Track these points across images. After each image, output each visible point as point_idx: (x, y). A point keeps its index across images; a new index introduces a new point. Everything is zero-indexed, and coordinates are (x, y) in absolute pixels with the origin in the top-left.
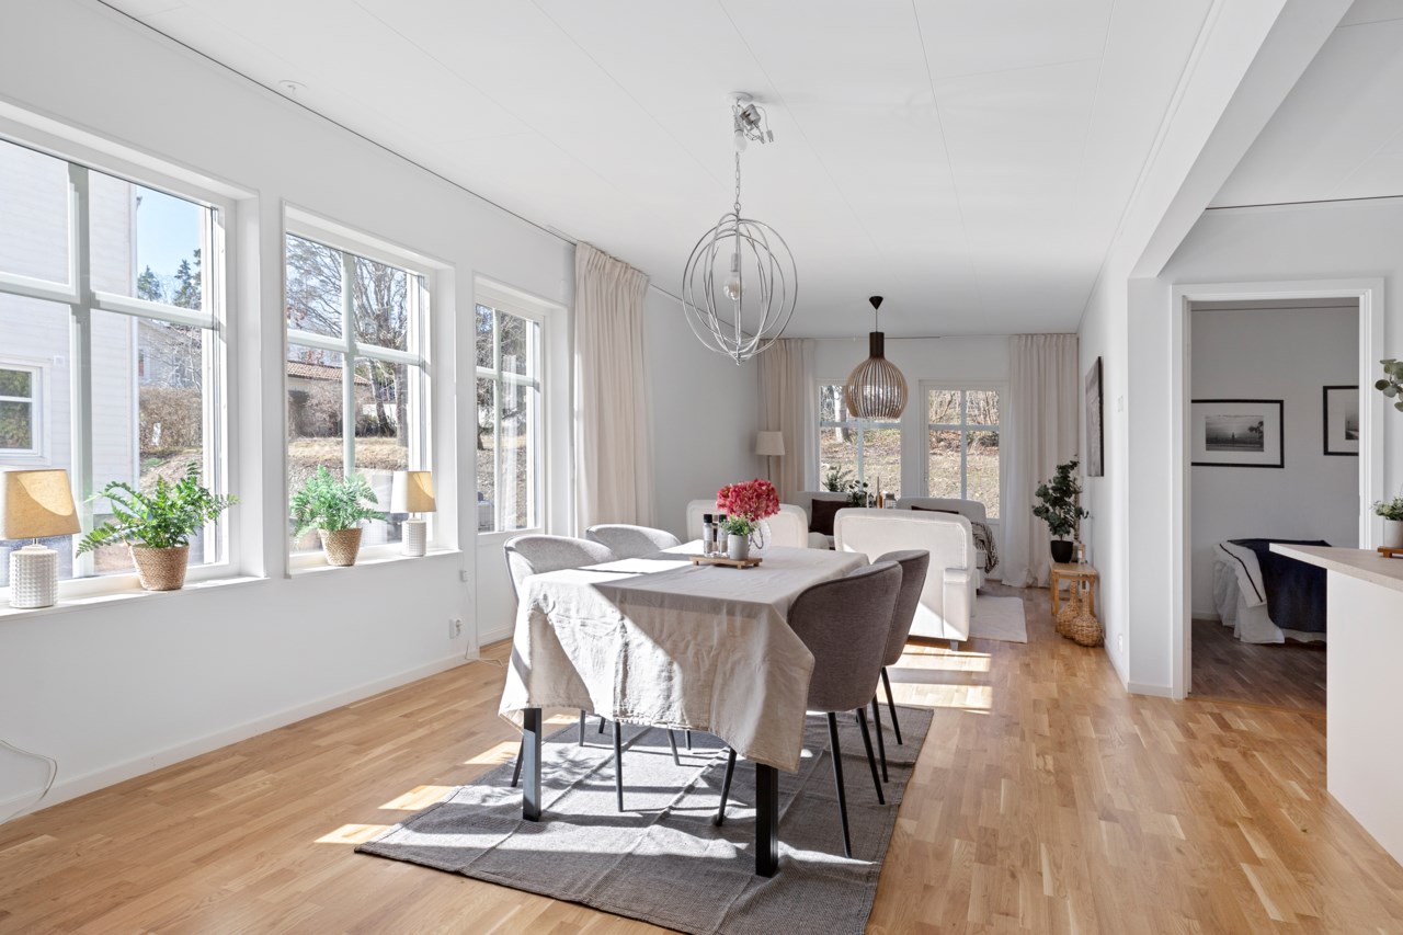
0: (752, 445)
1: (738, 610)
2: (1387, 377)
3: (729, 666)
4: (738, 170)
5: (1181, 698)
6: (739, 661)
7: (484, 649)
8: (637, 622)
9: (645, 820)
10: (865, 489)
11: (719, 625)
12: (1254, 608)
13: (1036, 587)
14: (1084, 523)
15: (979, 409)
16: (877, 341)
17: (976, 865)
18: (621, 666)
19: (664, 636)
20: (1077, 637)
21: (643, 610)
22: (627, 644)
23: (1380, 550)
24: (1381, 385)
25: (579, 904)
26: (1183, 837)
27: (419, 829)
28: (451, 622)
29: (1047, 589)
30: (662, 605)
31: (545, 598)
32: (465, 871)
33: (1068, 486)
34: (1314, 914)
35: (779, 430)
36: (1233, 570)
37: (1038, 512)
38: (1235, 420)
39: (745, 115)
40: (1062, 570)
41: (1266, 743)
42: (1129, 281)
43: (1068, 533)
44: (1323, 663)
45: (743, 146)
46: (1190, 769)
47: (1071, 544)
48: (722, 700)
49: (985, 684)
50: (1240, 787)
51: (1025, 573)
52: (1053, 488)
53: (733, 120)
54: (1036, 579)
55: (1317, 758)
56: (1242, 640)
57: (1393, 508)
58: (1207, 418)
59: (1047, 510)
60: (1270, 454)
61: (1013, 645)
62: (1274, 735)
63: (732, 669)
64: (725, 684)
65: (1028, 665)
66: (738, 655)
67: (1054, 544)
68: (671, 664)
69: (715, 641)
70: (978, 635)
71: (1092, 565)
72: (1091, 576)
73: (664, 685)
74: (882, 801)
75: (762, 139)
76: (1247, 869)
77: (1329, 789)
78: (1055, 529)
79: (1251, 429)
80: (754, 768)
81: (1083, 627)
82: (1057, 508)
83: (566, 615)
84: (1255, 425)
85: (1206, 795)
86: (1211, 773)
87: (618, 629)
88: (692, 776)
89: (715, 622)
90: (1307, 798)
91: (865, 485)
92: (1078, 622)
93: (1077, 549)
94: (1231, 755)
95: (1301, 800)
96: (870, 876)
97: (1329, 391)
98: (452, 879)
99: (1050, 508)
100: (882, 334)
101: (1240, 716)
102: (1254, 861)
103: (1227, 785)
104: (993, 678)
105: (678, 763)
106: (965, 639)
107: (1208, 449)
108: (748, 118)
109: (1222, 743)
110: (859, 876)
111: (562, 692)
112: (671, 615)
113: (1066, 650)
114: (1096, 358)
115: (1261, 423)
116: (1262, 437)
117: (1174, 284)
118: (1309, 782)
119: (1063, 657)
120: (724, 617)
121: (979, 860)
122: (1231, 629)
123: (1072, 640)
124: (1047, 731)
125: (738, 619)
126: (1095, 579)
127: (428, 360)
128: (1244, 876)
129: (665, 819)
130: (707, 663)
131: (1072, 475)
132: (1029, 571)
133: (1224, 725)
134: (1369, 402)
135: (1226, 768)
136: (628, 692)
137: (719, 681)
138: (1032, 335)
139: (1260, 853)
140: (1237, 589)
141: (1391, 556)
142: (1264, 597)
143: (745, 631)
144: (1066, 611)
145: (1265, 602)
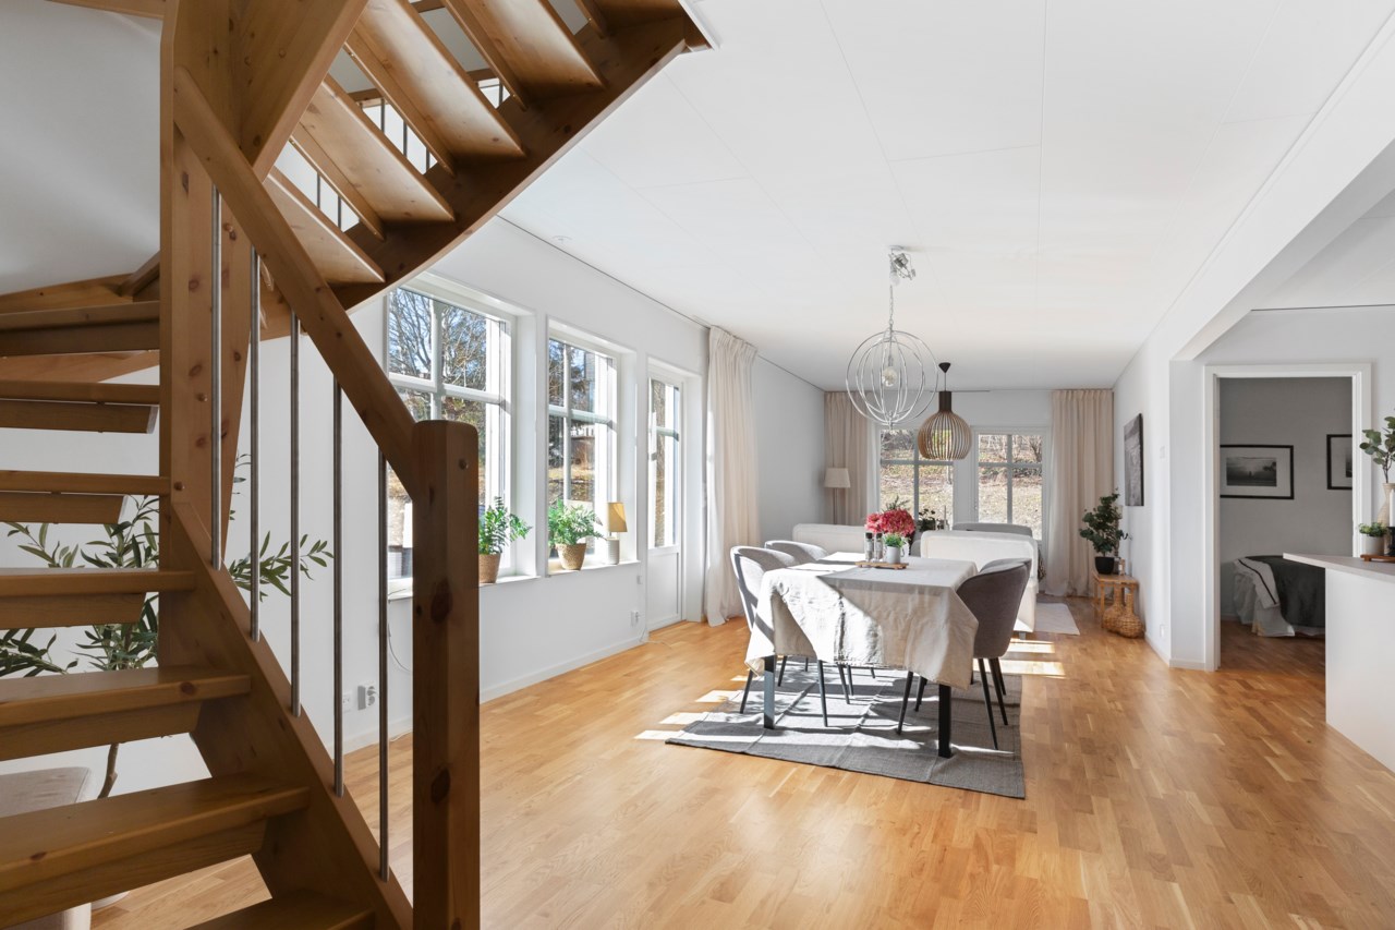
0: (821, 478)
1: (927, 591)
2: (1367, 441)
3: (919, 626)
4: (892, 298)
5: (1212, 670)
6: (927, 623)
7: (652, 633)
8: (851, 601)
9: (847, 731)
10: (933, 516)
11: (913, 600)
12: (1269, 609)
13: (1076, 597)
14: (1123, 543)
15: (1001, 444)
16: (945, 399)
17: (1084, 755)
18: (839, 629)
19: (872, 608)
20: (1122, 631)
21: (857, 593)
22: (843, 614)
23: (1362, 556)
24: (1364, 446)
25: (833, 767)
26: (1223, 744)
27: (698, 733)
28: (632, 613)
29: (1085, 598)
30: (870, 589)
31: (781, 585)
32: (748, 752)
33: (1110, 513)
34: (1313, 778)
35: (844, 467)
36: (1251, 580)
37: (1084, 534)
38: (1253, 461)
39: (899, 261)
40: (1106, 580)
41: (1280, 697)
42: (1171, 362)
43: (1110, 550)
44: (1323, 650)
45: (897, 282)
46: (1223, 710)
47: (1112, 559)
48: (914, 649)
49: (1055, 661)
50: (1262, 720)
51: (1065, 585)
52: (1097, 515)
53: (889, 265)
54: (1075, 590)
55: (1319, 706)
56: (1259, 634)
57: (1372, 529)
58: (1228, 459)
59: (1092, 532)
60: (1282, 488)
61: (1069, 637)
62: (1287, 692)
63: (922, 628)
64: (915, 639)
65: (1085, 649)
66: (925, 620)
67: (1097, 559)
68: (876, 626)
69: (910, 611)
70: (1038, 630)
71: (1131, 575)
72: (1130, 584)
73: (871, 640)
74: (1006, 723)
75: (909, 276)
76: (1269, 759)
77: (1328, 721)
78: (1098, 548)
79: (1266, 468)
80: (938, 687)
81: (1127, 622)
82: (1101, 531)
83: (797, 595)
84: (1270, 465)
85: (1237, 724)
86: (1239, 713)
87: (838, 605)
88: (865, 710)
89: (910, 599)
90: (1311, 726)
91: (933, 513)
92: (1123, 619)
93: (1118, 563)
94: (1256, 704)
95: (1306, 727)
96: (1014, 758)
97: (1333, 440)
98: (741, 756)
99: (1095, 532)
100: (950, 393)
101: (1260, 682)
102: (1273, 755)
103: (1252, 719)
104: (1060, 656)
105: (848, 703)
106: (1031, 631)
107: (1228, 484)
108: (900, 262)
109: (1247, 696)
110: (1008, 758)
111: (793, 647)
112: (877, 595)
113: (1113, 640)
114: (1137, 414)
115: (1274, 464)
116: (1275, 475)
117: (1207, 365)
118: (1313, 718)
119: (1113, 645)
120: (916, 596)
121: (1084, 752)
122: (1249, 627)
123: (1118, 634)
124: (1112, 688)
125: (927, 598)
126: (1135, 587)
127: (615, 420)
128: (1267, 762)
129: (859, 730)
130: (903, 624)
131: (1113, 506)
132: (1069, 583)
133: (1249, 687)
134: (1360, 460)
135: (1250, 710)
136: (844, 644)
137: (911, 636)
138: (1073, 390)
139: (1277, 752)
140: (1254, 594)
141: (1370, 560)
142: (1277, 600)
143: (931, 604)
144: (1111, 612)
145: (1278, 605)
